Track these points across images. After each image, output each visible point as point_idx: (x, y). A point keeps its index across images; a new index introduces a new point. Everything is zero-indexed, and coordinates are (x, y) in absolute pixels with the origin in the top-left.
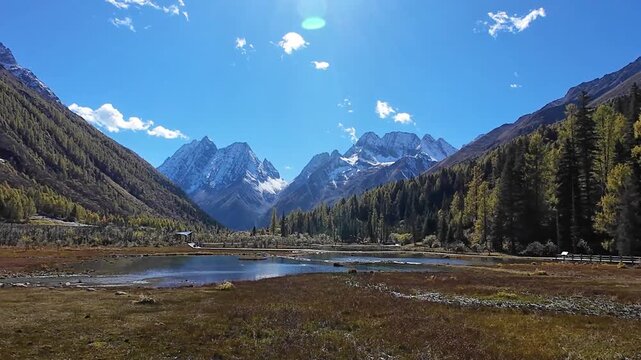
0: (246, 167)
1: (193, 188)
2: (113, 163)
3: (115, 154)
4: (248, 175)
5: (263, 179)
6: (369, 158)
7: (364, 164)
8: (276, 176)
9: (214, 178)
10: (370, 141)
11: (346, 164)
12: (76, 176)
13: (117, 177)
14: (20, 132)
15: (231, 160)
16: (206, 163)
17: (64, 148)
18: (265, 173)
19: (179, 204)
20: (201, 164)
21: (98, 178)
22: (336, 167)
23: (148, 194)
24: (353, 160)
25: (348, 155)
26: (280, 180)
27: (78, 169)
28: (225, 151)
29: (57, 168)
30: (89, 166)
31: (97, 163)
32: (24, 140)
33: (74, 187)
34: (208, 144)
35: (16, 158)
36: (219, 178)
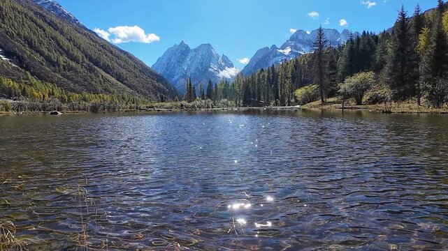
0: (210, 61)
1: (176, 77)
2: (105, 59)
3: (109, 54)
4: (212, 66)
5: (222, 68)
6: (300, 49)
7: (296, 54)
8: (231, 66)
9: (190, 69)
10: (300, 37)
11: (282, 54)
12: (71, 69)
13: (107, 69)
14: (26, 39)
15: (200, 57)
16: (184, 59)
17: (64, 50)
18: (223, 64)
19: (155, 87)
20: (181, 61)
21: (91, 70)
22: (274, 57)
23: (132, 80)
24: (287, 51)
25: (283, 48)
26: (234, 68)
27: (73, 64)
28: (196, 50)
29: (54, 64)
30: (84, 62)
31: (91, 59)
32: (28, 44)
33: (67, 77)
34: (184, 47)
35: (18, 57)
36: (193, 70)
